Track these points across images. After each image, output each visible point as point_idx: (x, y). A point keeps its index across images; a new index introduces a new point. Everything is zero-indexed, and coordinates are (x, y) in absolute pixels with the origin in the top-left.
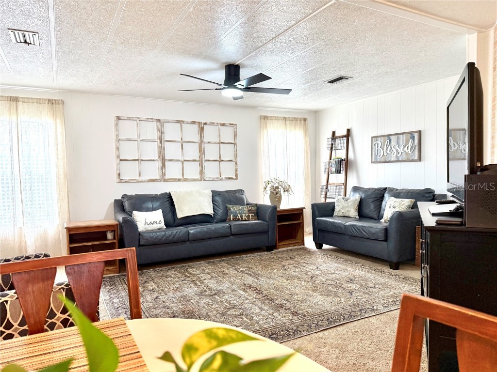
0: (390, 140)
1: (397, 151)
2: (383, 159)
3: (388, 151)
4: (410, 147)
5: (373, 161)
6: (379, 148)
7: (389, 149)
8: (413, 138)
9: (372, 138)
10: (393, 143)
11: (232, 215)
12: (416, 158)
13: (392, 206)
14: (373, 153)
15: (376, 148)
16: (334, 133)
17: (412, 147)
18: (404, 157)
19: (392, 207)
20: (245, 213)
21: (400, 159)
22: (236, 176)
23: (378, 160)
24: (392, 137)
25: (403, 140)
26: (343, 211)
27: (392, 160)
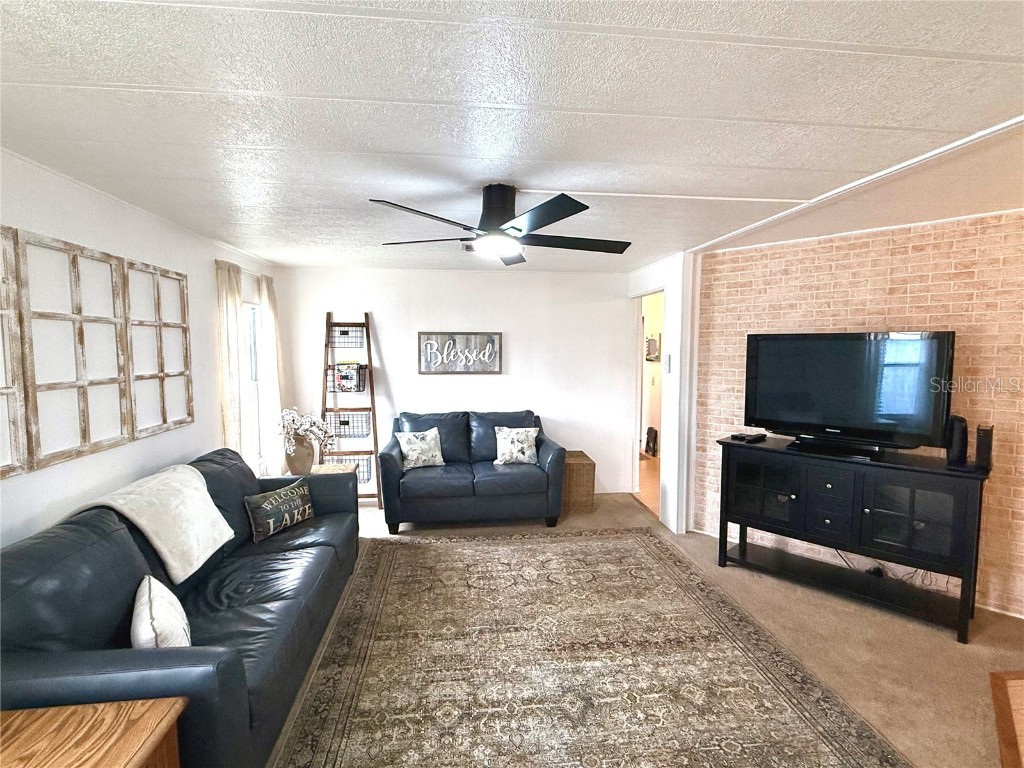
0: (454, 341)
1: (467, 358)
2: (441, 369)
3: (452, 357)
4: (487, 354)
5: (423, 370)
6: (434, 350)
7: (452, 353)
8: (493, 342)
9: (420, 334)
10: (459, 347)
11: (271, 521)
12: (497, 369)
13: (515, 441)
14: (423, 358)
15: (429, 351)
16: (329, 315)
17: (490, 355)
18: (479, 368)
19: (516, 443)
20: (297, 507)
21: (472, 370)
22: (190, 414)
23: (433, 370)
24: (457, 338)
25: (476, 343)
26: (424, 458)
27: (458, 370)
